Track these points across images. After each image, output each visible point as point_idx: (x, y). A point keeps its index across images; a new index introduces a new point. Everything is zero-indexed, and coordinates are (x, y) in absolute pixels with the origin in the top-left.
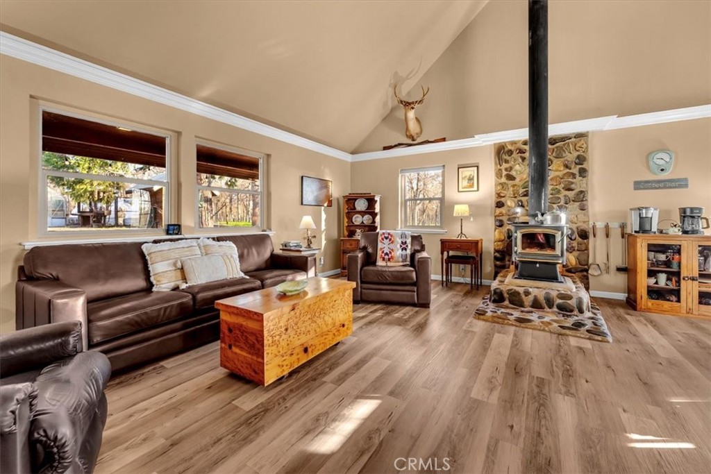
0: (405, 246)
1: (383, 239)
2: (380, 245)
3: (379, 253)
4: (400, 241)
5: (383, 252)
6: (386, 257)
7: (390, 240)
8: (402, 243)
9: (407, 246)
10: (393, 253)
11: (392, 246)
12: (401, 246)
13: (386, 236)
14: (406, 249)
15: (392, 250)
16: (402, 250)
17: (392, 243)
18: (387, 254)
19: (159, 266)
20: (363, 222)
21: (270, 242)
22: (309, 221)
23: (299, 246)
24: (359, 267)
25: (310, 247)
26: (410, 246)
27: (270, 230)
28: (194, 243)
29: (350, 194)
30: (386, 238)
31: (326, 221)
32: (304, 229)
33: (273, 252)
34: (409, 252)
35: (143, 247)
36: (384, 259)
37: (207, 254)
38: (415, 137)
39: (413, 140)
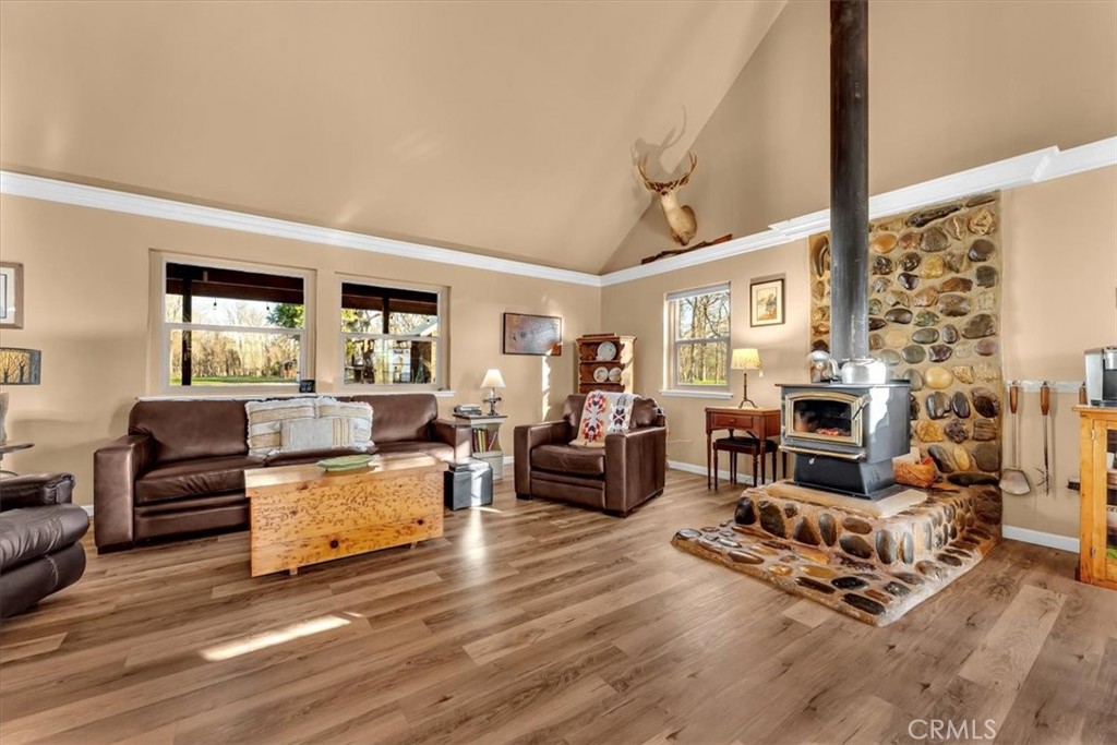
0: (619, 417)
1: (590, 405)
2: (585, 415)
3: (582, 425)
4: (614, 410)
5: (587, 425)
6: (591, 433)
7: (601, 406)
8: (617, 412)
9: (623, 417)
10: (601, 428)
11: (602, 417)
12: (615, 417)
13: (596, 399)
14: (621, 422)
15: (601, 422)
16: (616, 422)
17: (603, 411)
18: (592, 428)
19: (258, 428)
20: (608, 379)
21: (433, 405)
22: (494, 376)
23: (477, 412)
24: (529, 446)
25: (493, 414)
26: (628, 418)
27: (448, 388)
28: (309, 402)
29: (585, 336)
30: (595, 403)
31: (550, 376)
32: (488, 388)
33: (435, 418)
34: (625, 426)
35: (247, 406)
36: (587, 436)
37: (321, 417)
38: (685, 239)
39: (683, 244)
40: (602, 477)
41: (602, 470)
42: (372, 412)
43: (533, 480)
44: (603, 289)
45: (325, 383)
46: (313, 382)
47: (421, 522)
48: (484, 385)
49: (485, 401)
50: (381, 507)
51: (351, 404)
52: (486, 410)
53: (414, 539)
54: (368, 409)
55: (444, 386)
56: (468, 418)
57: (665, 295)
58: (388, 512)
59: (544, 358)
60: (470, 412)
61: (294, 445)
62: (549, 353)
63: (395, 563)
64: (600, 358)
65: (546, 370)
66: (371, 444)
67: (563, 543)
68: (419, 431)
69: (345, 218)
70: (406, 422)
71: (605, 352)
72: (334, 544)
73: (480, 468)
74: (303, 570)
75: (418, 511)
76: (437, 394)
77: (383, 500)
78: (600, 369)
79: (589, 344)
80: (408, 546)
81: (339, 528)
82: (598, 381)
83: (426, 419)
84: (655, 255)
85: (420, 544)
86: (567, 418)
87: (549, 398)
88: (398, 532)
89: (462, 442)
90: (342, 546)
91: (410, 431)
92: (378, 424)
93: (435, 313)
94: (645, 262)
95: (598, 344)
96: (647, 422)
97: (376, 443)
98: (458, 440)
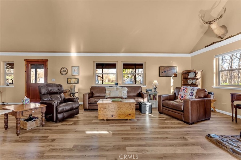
0: (191, 94)
1: (182, 90)
2: (180, 93)
3: (179, 96)
4: (190, 92)
5: (181, 96)
6: (182, 98)
7: (185, 91)
8: (191, 92)
9: (193, 94)
10: (185, 97)
11: (185, 94)
12: (190, 94)
13: (184, 89)
14: (192, 96)
15: (186, 95)
16: (190, 96)
17: (186, 92)
18: (182, 97)
19: (107, 92)
20: (192, 83)
21: (141, 89)
22: (155, 82)
23: (151, 91)
24: (162, 100)
25: (155, 91)
26: (195, 95)
27: (145, 85)
28: (116, 87)
29: (184, 71)
30: (184, 90)
31: (173, 82)
32: (154, 85)
33: (141, 91)
34: (194, 97)
35: (106, 88)
36: (181, 99)
37: (117, 90)
38: (222, 37)
39: (221, 38)
40: (183, 111)
41: (183, 109)
42: (127, 90)
43: (163, 109)
44: (191, 57)
45: (120, 84)
46: (118, 83)
47: (130, 115)
48: (153, 84)
49: (153, 88)
50: (121, 110)
51: (123, 88)
52: (153, 90)
53: (129, 118)
54: (127, 89)
55: (144, 84)
56: (148, 92)
57: (214, 56)
58: (123, 111)
59: (172, 77)
60: (149, 91)
61: (112, 96)
62: (173, 76)
63: (123, 123)
64: (189, 77)
65: (172, 80)
66: (127, 96)
67: (166, 128)
68: (137, 94)
69: (123, 50)
70: (134, 92)
71: (191, 75)
72: (112, 116)
73: (148, 104)
74: (107, 120)
75: (130, 112)
76: (142, 86)
77: (122, 109)
78: (190, 80)
79: (186, 73)
80: (127, 120)
81: (113, 113)
82: (189, 83)
83: (139, 91)
84: (210, 44)
85: (130, 120)
86: (175, 93)
87: (173, 88)
88: (125, 116)
89: (145, 98)
90: (114, 117)
91: (135, 94)
92: (128, 92)
93: (142, 68)
94: (206, 47)
95: (189, 73)
96: (202, 96)
97: (128, 96)
98: (144, 97)
